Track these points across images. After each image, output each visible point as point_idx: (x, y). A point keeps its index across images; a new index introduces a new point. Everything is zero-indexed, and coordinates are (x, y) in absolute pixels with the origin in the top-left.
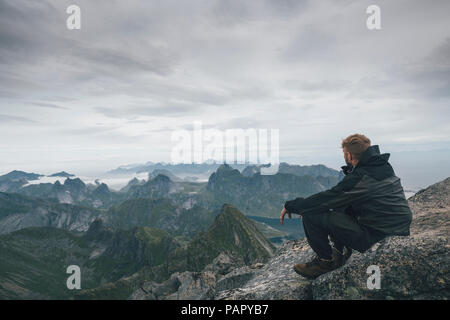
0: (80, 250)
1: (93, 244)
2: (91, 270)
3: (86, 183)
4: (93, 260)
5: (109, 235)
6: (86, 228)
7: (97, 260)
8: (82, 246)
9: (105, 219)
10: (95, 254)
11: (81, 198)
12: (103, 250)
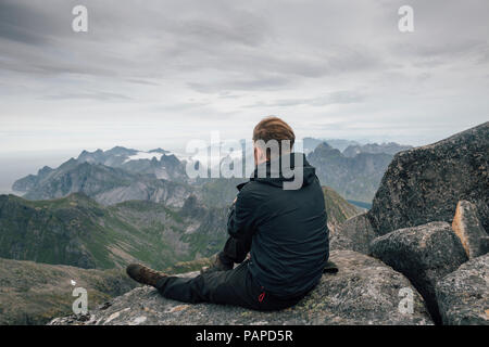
0: (176, 225)
1: (188, 220)
2: (188, 244)
3: (181, 160)
4: (188, 235)
5: (203, 211)
6: (181, 204)
7: (192, 235)
8: (179, 221)
9: (199, 197)
10: (190, 230)
11: (177, 174)
12: (198, 226)
